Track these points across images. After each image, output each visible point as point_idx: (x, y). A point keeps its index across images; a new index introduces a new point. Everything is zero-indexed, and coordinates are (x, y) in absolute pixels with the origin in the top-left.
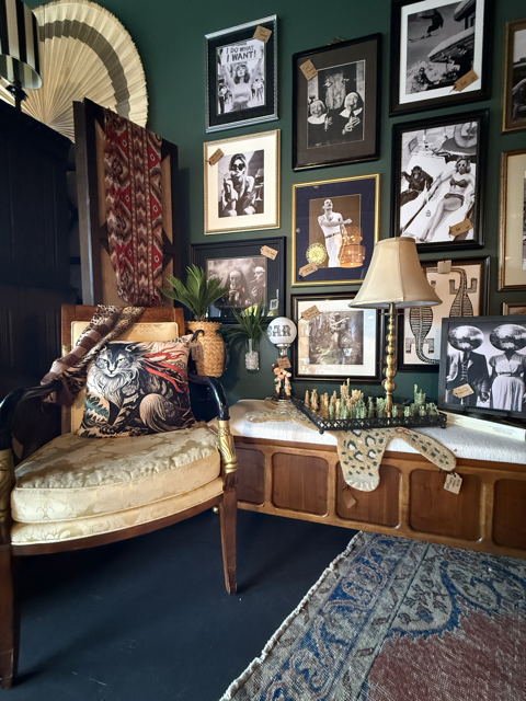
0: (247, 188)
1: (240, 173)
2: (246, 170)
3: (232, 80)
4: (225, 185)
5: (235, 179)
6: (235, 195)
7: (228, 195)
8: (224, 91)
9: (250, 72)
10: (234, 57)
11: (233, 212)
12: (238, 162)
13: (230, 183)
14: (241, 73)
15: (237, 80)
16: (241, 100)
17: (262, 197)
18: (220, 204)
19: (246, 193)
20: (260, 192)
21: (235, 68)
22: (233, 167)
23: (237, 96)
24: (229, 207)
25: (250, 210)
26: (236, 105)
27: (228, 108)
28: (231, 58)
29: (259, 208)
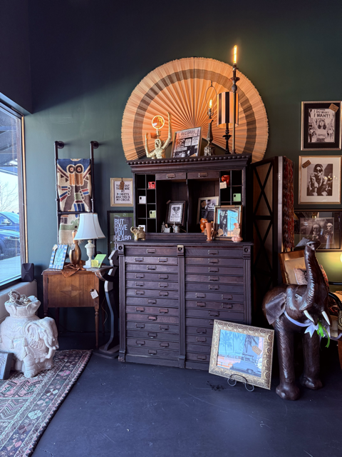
0: (323, 182)
1: (320, 174)
2: (323, 173)
3: (316, 127)
4: (311, 179)
5: (317, 177)
6: (316, 185)
7: (313, 185)
8: (312, 131)
9: (326, 124)
10: (318, 115)
11: (315, 194)
12: (318, 168)
13: (314, 178)
14: (322, 124)
15: (319, 127)
16: (321, 137)
17: (331, 188)
18: (308, 188)
19: (323, 184)
20: (331, 185)
21: (318, 121)
22: (315, 170)
23: (319, 135)
24: (313, 191)
25: (324, 193)
26: (318, 139)
27: (314, 140)
28: (316, 115)
29: (330, 193)
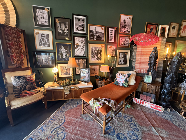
0: (46, 41)
1: (44, 38)
2: (45, 37)
3: (40, 17)
4: (40, 39)
6: (43, 42)
7: (41, 42)
8: (38, 19)
9: (44, 17)
10: (40, 12)
11: (43, 45)
12: (43, 35)
13: (42, 39)
14: (42, 17)
17: (49, 43)
18: (39, 43)
21: (41, 15)
22: (42, 36)
23: (42, 21)
25: (47, 46)
26: (41, 23)
27: (40, 23)
28: (39, 12)
29: (49, 46)
